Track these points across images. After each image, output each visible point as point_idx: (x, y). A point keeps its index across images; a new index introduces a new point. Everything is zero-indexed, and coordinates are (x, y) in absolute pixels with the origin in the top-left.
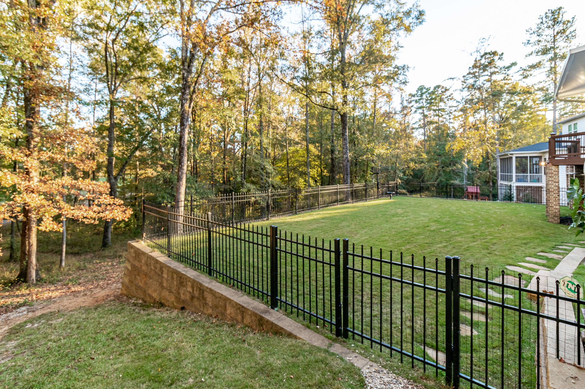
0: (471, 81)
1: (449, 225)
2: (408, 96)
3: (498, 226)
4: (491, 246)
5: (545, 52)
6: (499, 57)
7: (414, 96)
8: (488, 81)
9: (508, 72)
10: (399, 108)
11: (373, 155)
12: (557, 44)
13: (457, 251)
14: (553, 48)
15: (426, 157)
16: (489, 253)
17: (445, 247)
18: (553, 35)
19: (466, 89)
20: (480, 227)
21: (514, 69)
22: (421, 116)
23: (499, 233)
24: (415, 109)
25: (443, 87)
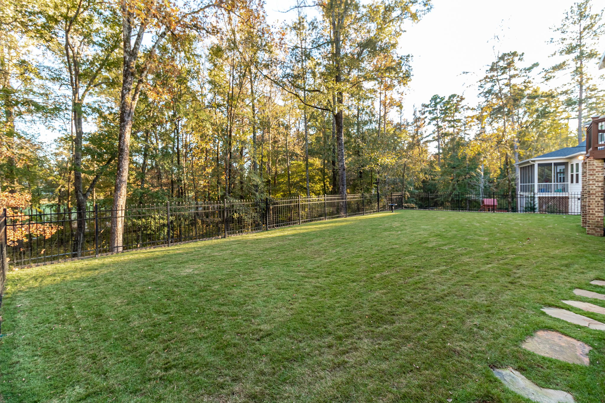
0: (488, 86)
1: (454, 240)
2: (421, 106)
3: (522, 241)
4: (515, 271)
5: (570, 50)
6: (519, 57)
7: (427, 106)
8: (507, 85)
9: (529, 74)
10: (411, 120)
11: (378, 165)
12: (583, 42)
13: (461, 278)
14: (579, 46)
15: (440, 170)
16: (512, 283)
17: (443, 272)
18: (579, 32)
19: (482, 95)
20: (497, 242)
21: (535, 70)
22: (435, 128)
23: (526, 251)
24: (429, 121)
25: (458, 96)
